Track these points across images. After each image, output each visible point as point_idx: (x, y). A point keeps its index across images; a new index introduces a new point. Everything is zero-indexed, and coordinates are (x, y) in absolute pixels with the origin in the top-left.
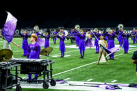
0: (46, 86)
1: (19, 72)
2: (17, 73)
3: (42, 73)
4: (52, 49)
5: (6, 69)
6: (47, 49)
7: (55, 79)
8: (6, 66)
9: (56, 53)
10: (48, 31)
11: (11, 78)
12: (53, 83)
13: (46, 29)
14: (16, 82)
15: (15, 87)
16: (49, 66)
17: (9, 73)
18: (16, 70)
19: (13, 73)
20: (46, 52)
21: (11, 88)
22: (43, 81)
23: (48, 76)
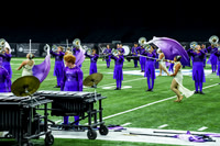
0: (92, 135)
1: (49, 112)
2: (46, 114)
3: (86, 114)
4: (102, 76)
5: (30, 108)
6: (94, 76)
7: (106, 123)
8: (29, 102)
9: (109, 83)
10: (96, 48)
11: (37, 122)
12: (104, 131)
13: (92, 45)
14: (44, 128)
15: (44, 137)
16: (98, 103)
17: (35, 113)
18: (46, 109)
19: (41, 113)
20: (93, 80)
21: (37, 138)
22: (89, 128)
23: (95, 120)
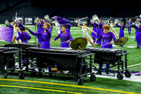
0: (120, 77)
1: (93, 61)
2: (91, 62)
3: (116, 63)
5: (81, 57)
6: (122, 39)
7: (130, 70)
8: (81, 54)
9: (132, 44)
10: (124, 21)
11: (85, 66)
12: (128, 75)
14: (90, 70)
15: (90, 76)
16: (124, 56)
17: (84, 61)
18: (91, 59)
19: (88, 61)
20: (121, 42)
21: (86, 76)
22: (118, 72)
23: (122, 67)
